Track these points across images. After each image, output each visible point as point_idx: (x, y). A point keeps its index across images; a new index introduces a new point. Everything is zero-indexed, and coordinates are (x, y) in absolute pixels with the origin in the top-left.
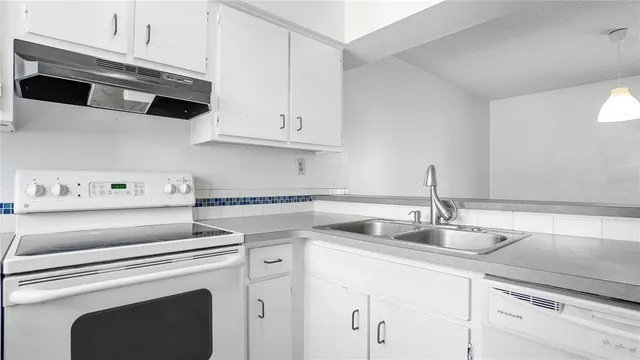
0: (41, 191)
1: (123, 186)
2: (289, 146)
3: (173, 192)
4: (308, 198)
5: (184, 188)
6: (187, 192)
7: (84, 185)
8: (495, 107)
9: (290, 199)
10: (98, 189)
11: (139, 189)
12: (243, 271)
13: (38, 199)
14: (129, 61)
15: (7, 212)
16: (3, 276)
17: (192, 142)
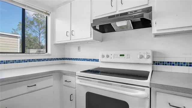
1: (123, 55)
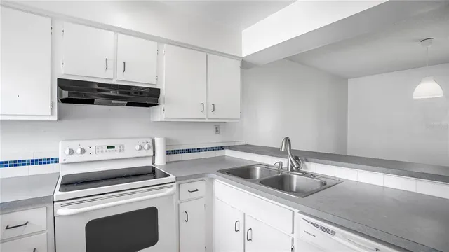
0: (72, 152)
2: (207, 120)
3: (140, 150)
4: (221, 148)
5: (146, 147)
6: (148, 149)
7: (93, 148)
8: (351, 83)
9: (210, 149)
10: (100, 149)
11: (121, 148)
12: (175, 197)
13: (70, 156)
14: (114, 82)
15: (56, 162)
16: (54, 202)
17: (152, 120)
